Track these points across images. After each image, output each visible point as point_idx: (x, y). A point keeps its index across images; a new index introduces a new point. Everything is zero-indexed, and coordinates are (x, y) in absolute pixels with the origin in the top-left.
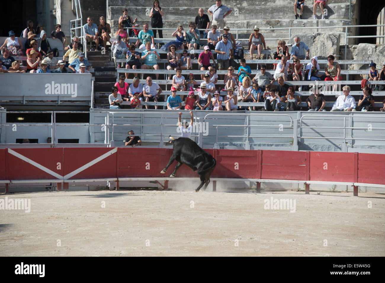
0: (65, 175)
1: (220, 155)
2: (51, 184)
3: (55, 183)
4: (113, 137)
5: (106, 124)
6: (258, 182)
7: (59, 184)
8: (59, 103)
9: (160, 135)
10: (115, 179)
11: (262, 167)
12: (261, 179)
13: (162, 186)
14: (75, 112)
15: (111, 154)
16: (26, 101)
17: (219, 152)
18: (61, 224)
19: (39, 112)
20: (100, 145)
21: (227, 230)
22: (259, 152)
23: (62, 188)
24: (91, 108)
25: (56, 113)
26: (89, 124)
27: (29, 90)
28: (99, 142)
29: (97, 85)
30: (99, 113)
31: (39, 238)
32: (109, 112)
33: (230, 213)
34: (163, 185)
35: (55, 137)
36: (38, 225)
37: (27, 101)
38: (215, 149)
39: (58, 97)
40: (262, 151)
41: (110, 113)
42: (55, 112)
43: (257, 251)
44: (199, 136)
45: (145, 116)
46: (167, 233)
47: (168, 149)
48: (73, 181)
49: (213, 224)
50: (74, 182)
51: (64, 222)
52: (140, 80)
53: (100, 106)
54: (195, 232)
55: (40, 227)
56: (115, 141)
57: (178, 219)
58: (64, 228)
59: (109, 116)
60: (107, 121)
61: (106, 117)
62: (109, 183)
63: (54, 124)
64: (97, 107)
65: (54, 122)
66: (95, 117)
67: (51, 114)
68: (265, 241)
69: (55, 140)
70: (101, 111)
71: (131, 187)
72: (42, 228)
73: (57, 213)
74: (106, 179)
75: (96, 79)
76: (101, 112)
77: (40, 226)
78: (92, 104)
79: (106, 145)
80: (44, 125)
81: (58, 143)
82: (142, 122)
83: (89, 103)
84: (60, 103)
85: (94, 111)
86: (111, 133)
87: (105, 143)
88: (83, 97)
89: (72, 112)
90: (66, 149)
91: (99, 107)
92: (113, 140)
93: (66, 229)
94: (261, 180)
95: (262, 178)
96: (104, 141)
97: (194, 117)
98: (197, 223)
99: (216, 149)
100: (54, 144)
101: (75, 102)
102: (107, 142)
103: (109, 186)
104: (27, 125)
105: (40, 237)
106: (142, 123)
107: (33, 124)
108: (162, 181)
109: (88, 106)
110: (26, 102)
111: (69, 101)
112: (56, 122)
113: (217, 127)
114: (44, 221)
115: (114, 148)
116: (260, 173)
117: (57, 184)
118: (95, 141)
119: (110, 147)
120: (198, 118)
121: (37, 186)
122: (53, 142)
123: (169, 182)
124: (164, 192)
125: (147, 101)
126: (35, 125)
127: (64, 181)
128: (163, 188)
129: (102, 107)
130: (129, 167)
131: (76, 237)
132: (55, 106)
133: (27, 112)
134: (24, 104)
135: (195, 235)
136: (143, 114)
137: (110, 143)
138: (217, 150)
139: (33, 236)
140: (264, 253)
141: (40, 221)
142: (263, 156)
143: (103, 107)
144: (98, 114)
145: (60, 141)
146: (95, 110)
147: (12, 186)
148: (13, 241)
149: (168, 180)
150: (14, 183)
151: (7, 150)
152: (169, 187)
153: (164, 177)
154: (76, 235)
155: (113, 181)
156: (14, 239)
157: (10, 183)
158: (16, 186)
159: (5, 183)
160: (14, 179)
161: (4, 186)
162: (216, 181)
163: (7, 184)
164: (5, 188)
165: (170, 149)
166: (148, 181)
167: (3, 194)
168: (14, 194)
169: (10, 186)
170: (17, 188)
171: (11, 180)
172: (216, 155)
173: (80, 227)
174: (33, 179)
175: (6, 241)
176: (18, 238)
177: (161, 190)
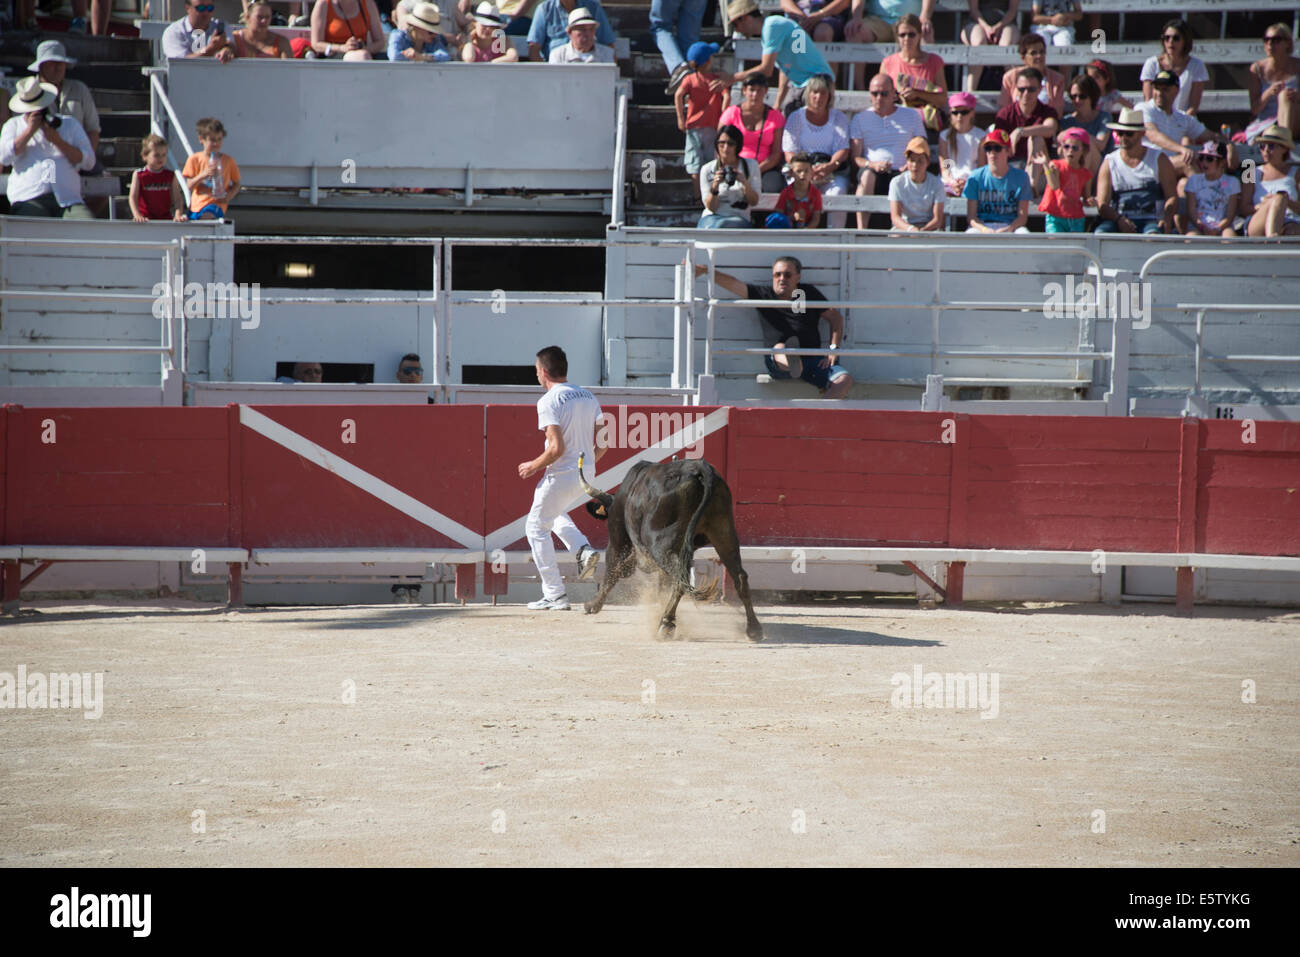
0: (493, 530)
1: (1212, 443)
3: (448, 564)
4: (714, 359)
5: (677, 299)
7: (466, 570)
8: (471, 198)
9: (929, 349)
13: (936, 587)
14: (538, 242)
16: (320, 188)
17: (1208, 434)
19: (379, 241)
20: (650, 395)
23: (480, 586)
24: (613, 223)
25: (454, 248)
26: (600, 300)
27: (337, 139)
28: (647, 380)
29: (643, 116)
30: (649, 246)
31: (368, 814)
32: (691, 246)
34: (943, 584)
35: (450, 355)
36: (365, 752)
37: (331, 188)
38: (1188, 418)
39: (466, 171)
41: (698, 249)
42: (450, 241)
44: (1112, 354)
45: (860, 265)
46: (951, 803)
47: (966, 415)
48: (525, 556)
51: (481, 742)
52: (838, 93)
53: (655, 217)
56: (718, 376)
59: (691, 261)
60: (683, 287)
61: (678, 268)
63: (447, 296)
64: (641, 220)
65: (443, 288)
66: (627, 265)
67: (430, 249)
69: (448, 370)
70: (655, 239)
71: (792, 592)
72: (383, 769)
75: (636, 87)
76: (655, 244)
77: (374, 758)
78: (615, 207)
79: (681, 393)
80: (399, 299)
81: (464, 382)
82: (843, 289)
83: (602, 199)
84: (474, 202)
85: (623, 238)
86: (699, 339)
87: (675, 384)
88: (577, 171)
89: (524, 242)
90: (495, 410)
91: (648, 217)
92: (713, 369)
96: (670, 376)
97: (1092, 265)
99: (1197, 418)
100: (443, 388)
101: (540, 197)
102: (682, 381)
104: (324, 299)
105: (370, 810)
106: (843, 294)
107: (350, 296)
108: (935, 564)
109: (598, 215)
110: (324, 194)
111: (516, 191)
112: (455, 287)
113: (1199, 316)
114: (392, 738)
115: (715, 409)
117: (455, 568)
118: (628, 377)
119: (696, 402)
120: (1110, 273)
121: (369, 577)
122: (439, 380)
123: (966, 570)
124: (941, 613)
125: (867, 192)
126: (361, 301)
127: (486, 557)
128: (939, 598)
129: (661, 220)
130: (781, 496)
131: (532, 813)
132: (451, 212)
133: (326, 240)
134: (315, 202)
136: (849, 254)
137: (696, 386)
138: (1196, 424)
141: (374, 735)
143: (669, 221)
144: (643, 252)
145: (474, 374)
146: (629, 233)
147: (255, 577)
148: (252, 822)
149: (961, 559)
150: (267, 564)
151: (234, 411)
152: (967, 595)
153: (946, 545)
154: (531, 802)
155: (711, 560)
156: (258, 815)
157: (246, 564)
158: (277, 577)
159: (227, 563)
160: (266, 545)
161: (222, 577)
162: (1190, 568)
163: (236, 567)
164: (225, 582)
165: (972, 418)
166: (871, 565)
167: (218, 612)
168: (267, 611)
169: (246, 577)
170: (278, 583)
171: (254, 550)
172: (1195, 448)
173: (551, 766)
174: (352, 544)
175: (224, 821)
176: (274, 811)
177: (930, 608)
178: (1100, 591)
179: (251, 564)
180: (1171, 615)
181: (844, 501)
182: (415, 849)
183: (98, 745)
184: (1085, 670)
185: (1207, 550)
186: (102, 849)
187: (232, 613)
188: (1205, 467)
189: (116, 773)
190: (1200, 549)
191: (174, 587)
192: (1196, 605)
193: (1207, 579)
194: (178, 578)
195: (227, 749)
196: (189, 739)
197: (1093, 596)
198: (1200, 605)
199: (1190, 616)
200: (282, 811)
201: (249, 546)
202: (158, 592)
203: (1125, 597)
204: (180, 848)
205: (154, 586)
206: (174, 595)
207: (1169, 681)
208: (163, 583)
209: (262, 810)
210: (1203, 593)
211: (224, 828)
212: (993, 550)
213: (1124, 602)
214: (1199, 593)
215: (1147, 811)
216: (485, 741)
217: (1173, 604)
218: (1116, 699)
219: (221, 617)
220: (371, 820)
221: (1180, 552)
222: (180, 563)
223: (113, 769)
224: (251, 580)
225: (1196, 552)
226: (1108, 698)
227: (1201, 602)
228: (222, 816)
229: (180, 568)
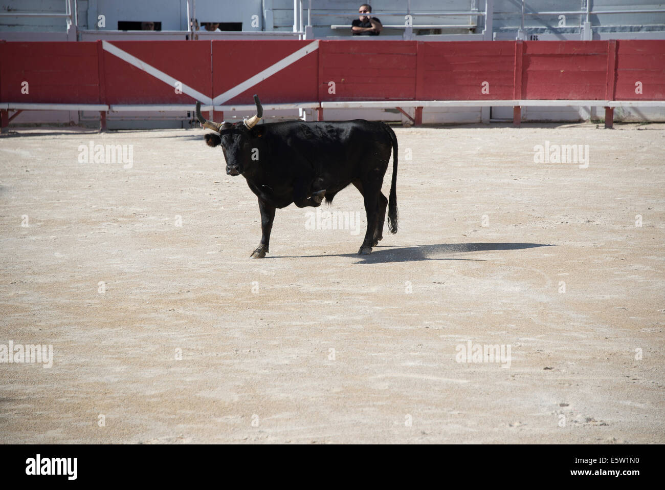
0: (217, 96)
1: (529, 52)
2: (189, 115)
4: (312, 19)
6: (607, 108)
7: (205, 114)
9: (406, 12)
10: (316, 105)
11: (617, 75)
12: (614, 100)
13: (410, 118)
15: (305, 54)
17: (527, 47)
18: (208, 194)
20: (284, 35)
21: (538, 206)
22: (610, 44)
28: (283, 28)
31: (166, 220)
33: (547, 171)
34: (413, 116)
36: (163, 194)
38: (518, 40)
40: (618, 42)
43: (599, 246)
44: (486, 13)
46: (417, 212)
47: (423, 42)
48: (231, 108)
49: (511, 195)
50: (234, 109)
51: (214, 189)
54: (473, 209)
55: (169, 199)
56: (314, 26)
57: (440, 184)
58: (215, 201)
62: (304, 112)
68: (617, 227)
72: (172, 201)
73: (200, 172)
74: (296, 104)
77: (168, 196)
79: (297, 35)
86: (305, 9)
87: (295, 30)
90: (216, 43)
92: (311, 24)
93: (217, 204)
94: (614, 103)
95: (616, 97)
96: (292, 27)
98: (477, 192)
99: (522, 40)
102: (298, 28)
103: (304, 119)
108: (410, 108)
114: (175, 188)
115: (313, 41)
116: (612, 87)
118: (274, 27)
119: (304, 38)
121: (162, 117)
123: (423, 110)
124: (413, 129)
127: (214, 108)
128: (412, 123)
130: (343, 80)
131: (238, 220)
135: (474, 217)
137: (304, 31)
138: (522, 43)
139: (153, 215)
140: (614, 250)
141: (167, 186)
142: (619, 53)
147: (112, 117)
148: (115, 224)
149: (421, 106)
150: (117, 112)
151: (100, 44)
152: (424, 121)
153: (415, 99)
154: (237, 215)
155: (312, 108)
156: (118, 221)
157: (108, 112)
158: (122, 117)
159: (100, 111)
160: (116, 103)
161: (98, 117)
162: (519, 107)
163: (103, 113)
164: (98, 119)
165: (426, 43)
166: (382, 109)
167: (96, 133)
168: (118, 132)
169: (108, 117)
170: (122, 120)
171: (111, 106)
172: (521, 54)
173: (245, 199)
174: (154, 103)
175: (104, 224)
176: (125, 220)
177: (407, 127)
178: (481, 118)
179: (110, 113)
180: (511, 127)
181: (370, 81)
182: (187, 235)
183: (47, 191)
184: (474, 152)
185: (527, 97)
186: (51, 236)
187: (102, 134)
188: (526, 61)
189: (55, 203)
190: (524, 98)
191: (77, 122)
192: (522, 122)
193: (527, 111)
194: (78, 118)
195: (103, 193)
196: (86, 188)
197: (478, 120)
198: (524, 122)
199: (520, 127)
200: (128, 220)
201: (109, 103)
202: (70, 124)
203: (492, 120)
204: (85, 236)
205: (67, 121)
206: (76, 125)
207: (510, 156)
208: (71, 120)
209: (120, 219)
210: (524, 117)
211: (103, 227)
212: (435, 101)
213: (491, 122)
214: (523, 117)
215: (500, 212)
216: (216, 188)
217: (512, 122)
218: (487, 164)
219: (98, 135)
220: (167, 223)
221: (516, 99)
222: (79, 111)
223: (54, 202)
224: (109, 119)
225: (522, 99)
226: (484, 164)
227: (524, 121)
228: (103, 222)
229: (79, 113)
